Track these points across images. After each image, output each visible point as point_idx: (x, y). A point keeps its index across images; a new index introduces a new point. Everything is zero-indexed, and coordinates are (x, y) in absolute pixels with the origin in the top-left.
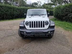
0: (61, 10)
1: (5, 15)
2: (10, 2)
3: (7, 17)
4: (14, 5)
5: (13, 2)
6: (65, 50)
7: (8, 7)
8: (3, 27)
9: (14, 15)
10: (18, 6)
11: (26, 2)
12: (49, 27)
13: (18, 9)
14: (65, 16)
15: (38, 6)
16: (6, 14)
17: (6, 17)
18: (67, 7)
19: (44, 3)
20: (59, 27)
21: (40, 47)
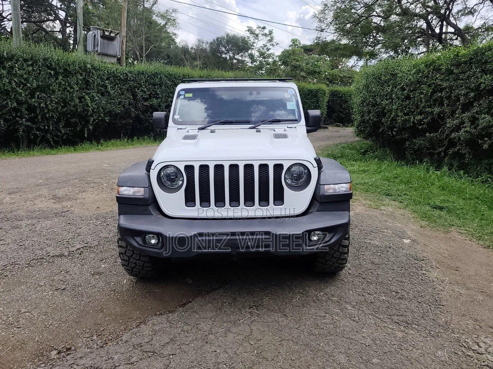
0: (403, 89)
1: (21, 117)
2: (63, 31)
3: (38, 129)
4: (90, 48)
5: (81, 32)
6: (416, 354)
7: (48, 64)
8: (7, 199)
9: (84, 118)
10: (119, 60)
11: (170, 30)
12: (317, 205)
13: (115, 76)
14: (424, 131)
15: (251, 56)
16: (31, 109)
17: (28, 130)
18: (437, 70)
19: (294, 41)
20: (387, 200)
21: (247, 338)
